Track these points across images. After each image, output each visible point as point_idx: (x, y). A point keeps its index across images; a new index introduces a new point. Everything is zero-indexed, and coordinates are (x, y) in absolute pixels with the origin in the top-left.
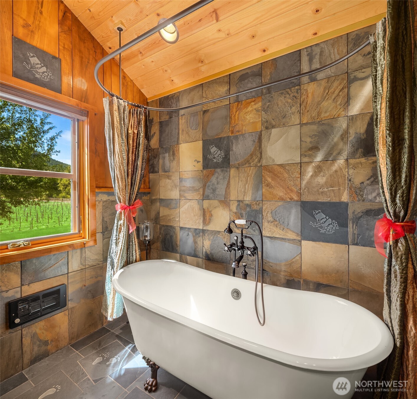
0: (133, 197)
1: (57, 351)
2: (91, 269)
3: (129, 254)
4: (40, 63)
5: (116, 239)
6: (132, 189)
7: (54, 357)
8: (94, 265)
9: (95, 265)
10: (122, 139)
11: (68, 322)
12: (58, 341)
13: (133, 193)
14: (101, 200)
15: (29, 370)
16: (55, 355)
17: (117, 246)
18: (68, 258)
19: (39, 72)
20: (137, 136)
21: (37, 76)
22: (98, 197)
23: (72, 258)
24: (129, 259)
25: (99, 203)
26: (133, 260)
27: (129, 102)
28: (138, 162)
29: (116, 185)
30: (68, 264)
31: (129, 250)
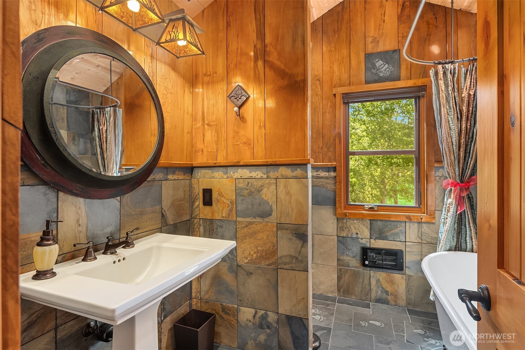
0: (467, 172)
1: (396, 305)
2: (429, 246)
3: (461, 240)
4: (383, 63)
5: (444, 219)
6: (466, 163)
7: (392, 308)
8: (433, 243)
9: (435, 243)
10: (449, 108)
11: (405, 286)
12: (397, 298)
13: (467, 168)
14: (442, 175)
15: (374, 305)
16: (393, 307)
17: (445, 226)
18: (406, 228)
19: (383, 71)
20: (474, 97)
21: (381, 75)
22: (438, 172)
23: (409, 229)
24: (461, 245)
25: (439, 179)
26: (467, 248)
27: (464, 60)
28: (475, 130)
29: (445, 159)
30: (405, 233)
31: (460, 234)
